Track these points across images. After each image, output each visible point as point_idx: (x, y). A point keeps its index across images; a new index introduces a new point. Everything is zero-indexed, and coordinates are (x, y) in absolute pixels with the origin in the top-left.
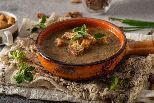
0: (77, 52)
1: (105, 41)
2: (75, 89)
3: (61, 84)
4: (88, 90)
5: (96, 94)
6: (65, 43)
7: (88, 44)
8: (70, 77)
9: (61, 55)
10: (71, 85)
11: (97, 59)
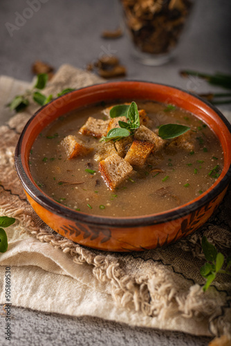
0: (116, 180)
1: (186, 144)
2: (112, 281)
3: (77, 261)
4: (146, 287)
5: (168, 303)
6: (87, 150)
7: (144, 157)
8: (100, 246)
9: (77, 184)
10: (102, 267)
11: (168, 197)
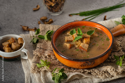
0: (86, 49)
1: (96, 35)
2: (98, 74)
4: (107, 71)
5: (115, 72)
7: (89, 41)
8: (90, 67)
9: (77, 54)
11: (101, 49)
